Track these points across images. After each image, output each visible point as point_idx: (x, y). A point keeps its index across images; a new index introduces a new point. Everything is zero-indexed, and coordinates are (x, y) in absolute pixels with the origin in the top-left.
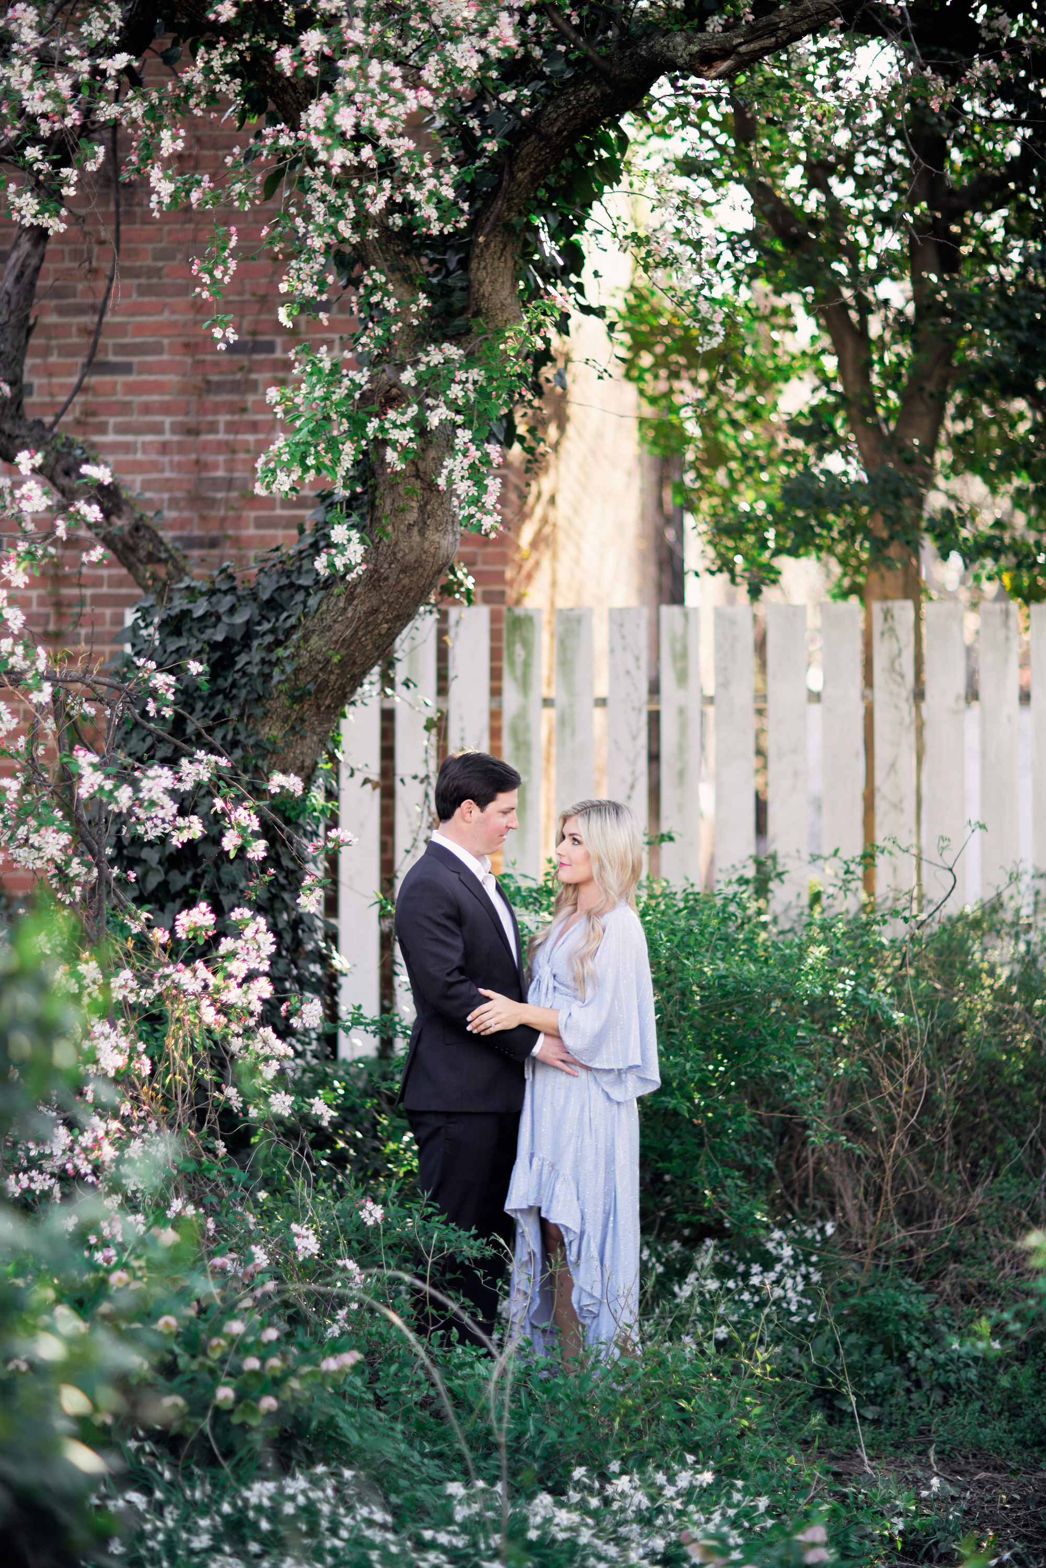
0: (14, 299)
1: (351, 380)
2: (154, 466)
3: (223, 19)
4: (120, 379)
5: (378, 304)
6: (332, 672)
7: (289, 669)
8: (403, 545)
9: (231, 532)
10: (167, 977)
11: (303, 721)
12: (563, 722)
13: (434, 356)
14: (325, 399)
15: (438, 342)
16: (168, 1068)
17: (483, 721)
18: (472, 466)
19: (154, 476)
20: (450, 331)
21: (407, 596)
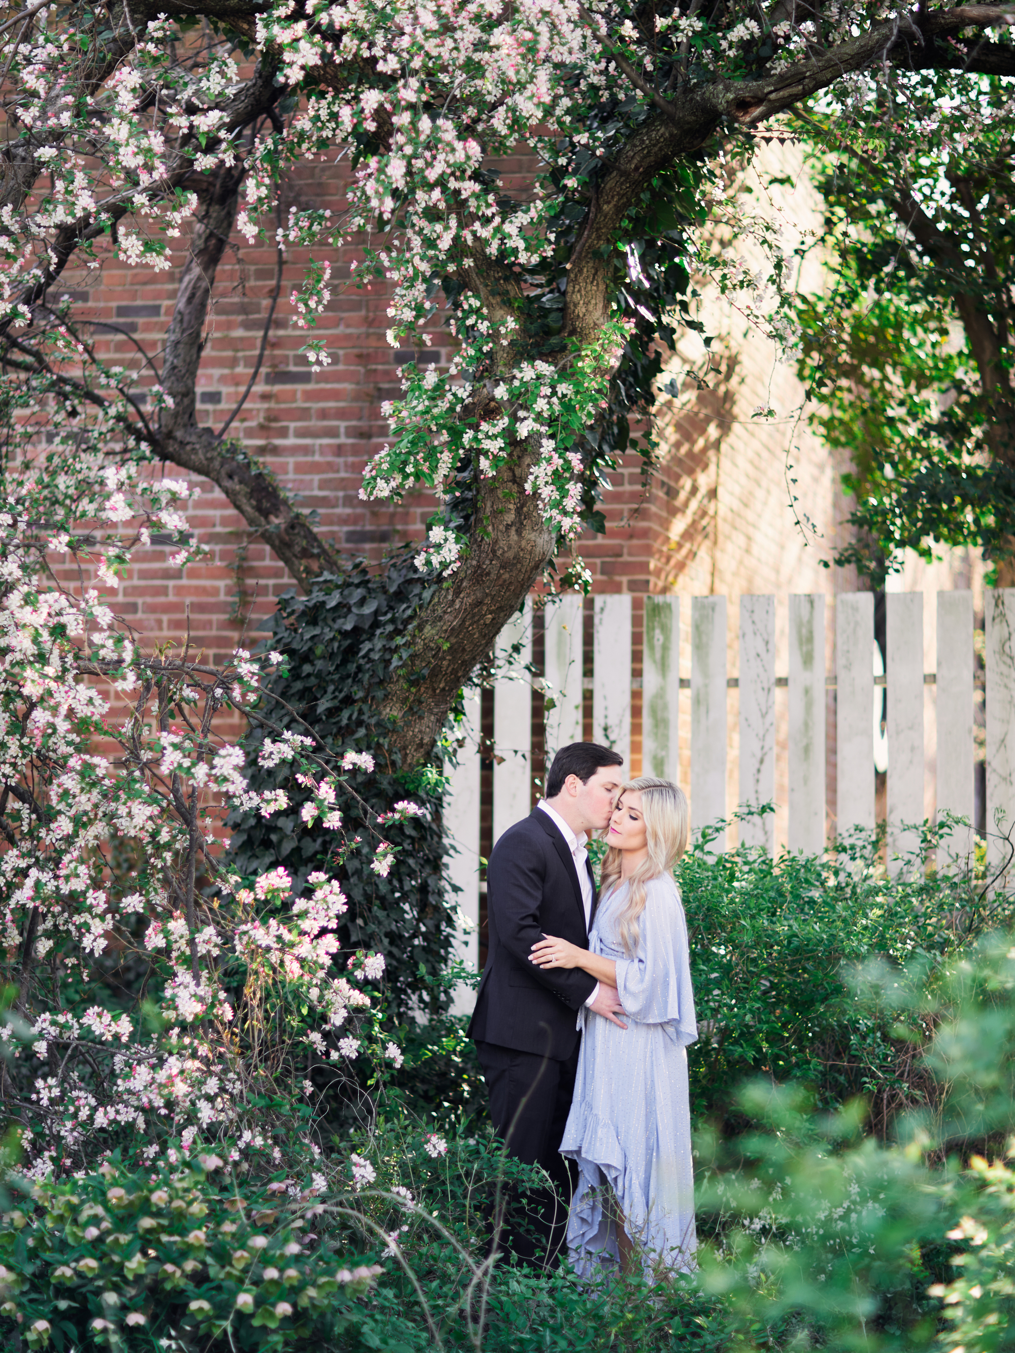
0: (186, 318)
1: (454, 395)
2: (330, 467)
3: (292, 81)
4: (300, 387)
5: (473, 326)
6: (444, 659)
7: (405, 656)
8: (502, 543)
9: (399, 527)
10: (245, 933)
11: (420, 702)
12: (697, 701)
13: (527, 372)
14: (427, 412)
15: (532, 359)
16: (246, 1015)
17: (626, 700)
18: (555, 472)
19: (331, 475)
20: (545, 350)
21: (508, 589)
